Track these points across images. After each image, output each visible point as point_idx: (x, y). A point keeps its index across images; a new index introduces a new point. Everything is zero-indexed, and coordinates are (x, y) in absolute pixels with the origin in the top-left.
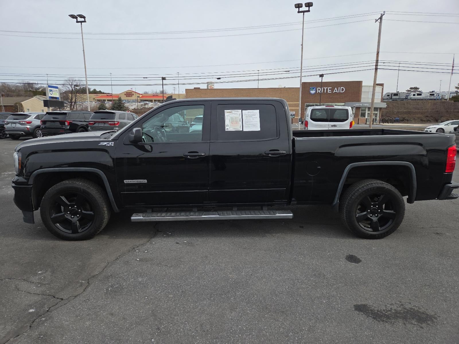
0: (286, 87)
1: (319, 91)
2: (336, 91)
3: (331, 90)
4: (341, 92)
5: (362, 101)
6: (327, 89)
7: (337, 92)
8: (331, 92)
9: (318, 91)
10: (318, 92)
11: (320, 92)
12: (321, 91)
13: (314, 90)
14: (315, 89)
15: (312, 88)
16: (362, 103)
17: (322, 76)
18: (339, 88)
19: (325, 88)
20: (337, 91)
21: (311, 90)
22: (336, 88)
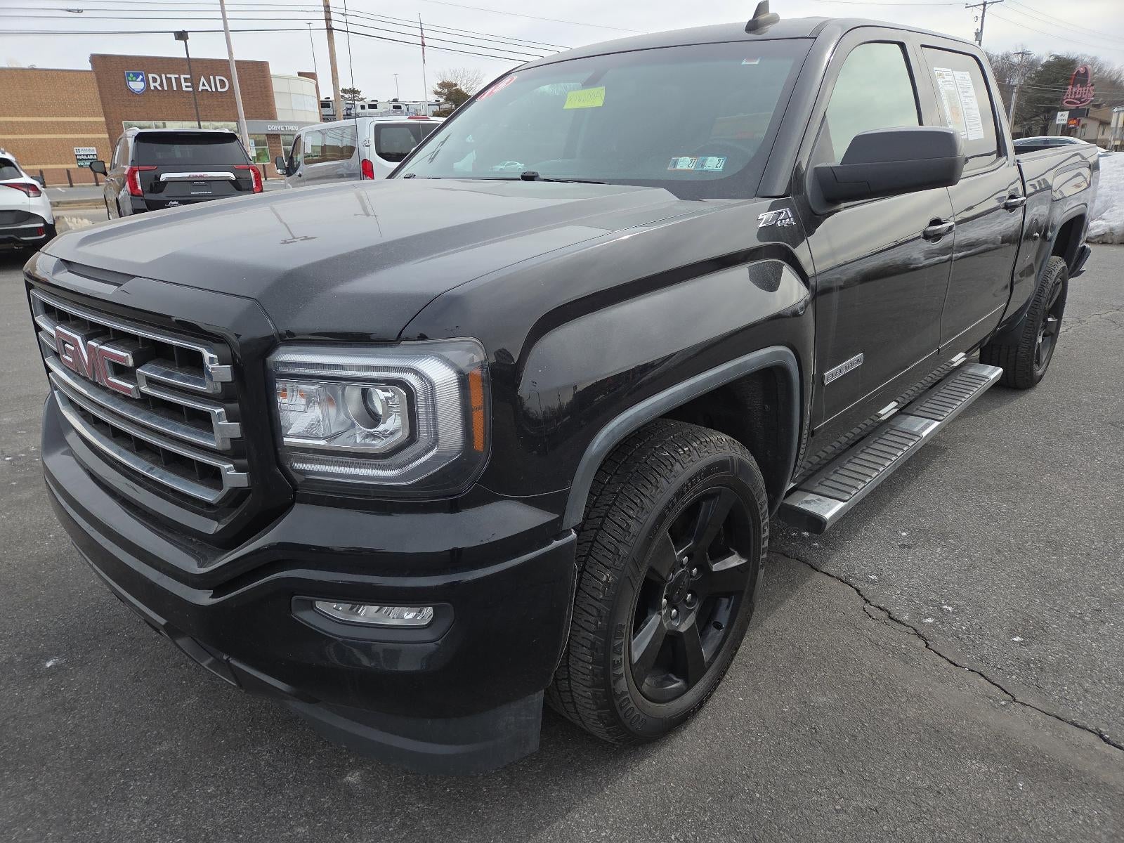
0: (37, 67)
1: (157, 85)
2: (204, 85)
3: (189, 84)
4: (219, 90)
5: (279, 119)
6: (178, 80)
7: (210, 90)
8: (190, 89)
9: (152, 85)
10: (152, 88)
11: (160, 88)
12: (161, 84)
13: (139, 79)
14: (141, 77)
15: (131, 75)
16: (280, 123)
17: (182, 36)
18: (211, 77)
19: (173, 77)
20: (207, 87)
21: (130, 79)
22: (203, 79)
